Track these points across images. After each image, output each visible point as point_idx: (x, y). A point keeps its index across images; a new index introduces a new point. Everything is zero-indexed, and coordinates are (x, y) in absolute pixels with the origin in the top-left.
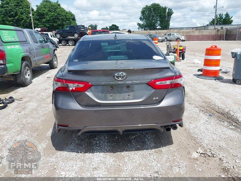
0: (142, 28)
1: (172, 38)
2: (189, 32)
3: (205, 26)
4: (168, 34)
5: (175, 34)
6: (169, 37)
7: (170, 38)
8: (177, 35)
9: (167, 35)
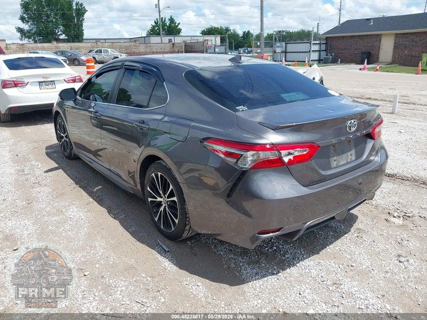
0: (29, 37)
1: (104, 58)
2: (130, 46)
3: (144, 37)
4: (96, 50)
5: (109, 50)
6: (99, 55)
7: (101, 57)
8: (112, 51)
9: (94, 51)
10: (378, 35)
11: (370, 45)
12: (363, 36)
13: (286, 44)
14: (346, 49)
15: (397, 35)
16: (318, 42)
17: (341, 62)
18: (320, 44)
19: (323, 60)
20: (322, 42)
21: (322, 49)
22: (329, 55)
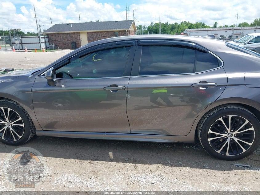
10: (78, 33)
11: (74, 38)
12: (70, 33)
13: (21, 38)
14: (61, 41)
15: (88, 33)
16: (43, 37)
17: (60, 48)
18: (45, 38)
19: (49, 48)
20: (46, 37)
21: (46, 41)
22: (51, 44)
